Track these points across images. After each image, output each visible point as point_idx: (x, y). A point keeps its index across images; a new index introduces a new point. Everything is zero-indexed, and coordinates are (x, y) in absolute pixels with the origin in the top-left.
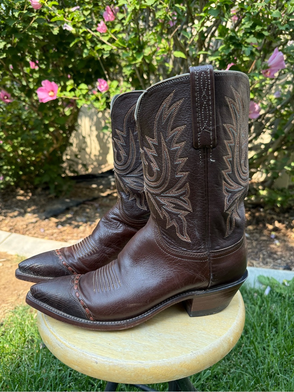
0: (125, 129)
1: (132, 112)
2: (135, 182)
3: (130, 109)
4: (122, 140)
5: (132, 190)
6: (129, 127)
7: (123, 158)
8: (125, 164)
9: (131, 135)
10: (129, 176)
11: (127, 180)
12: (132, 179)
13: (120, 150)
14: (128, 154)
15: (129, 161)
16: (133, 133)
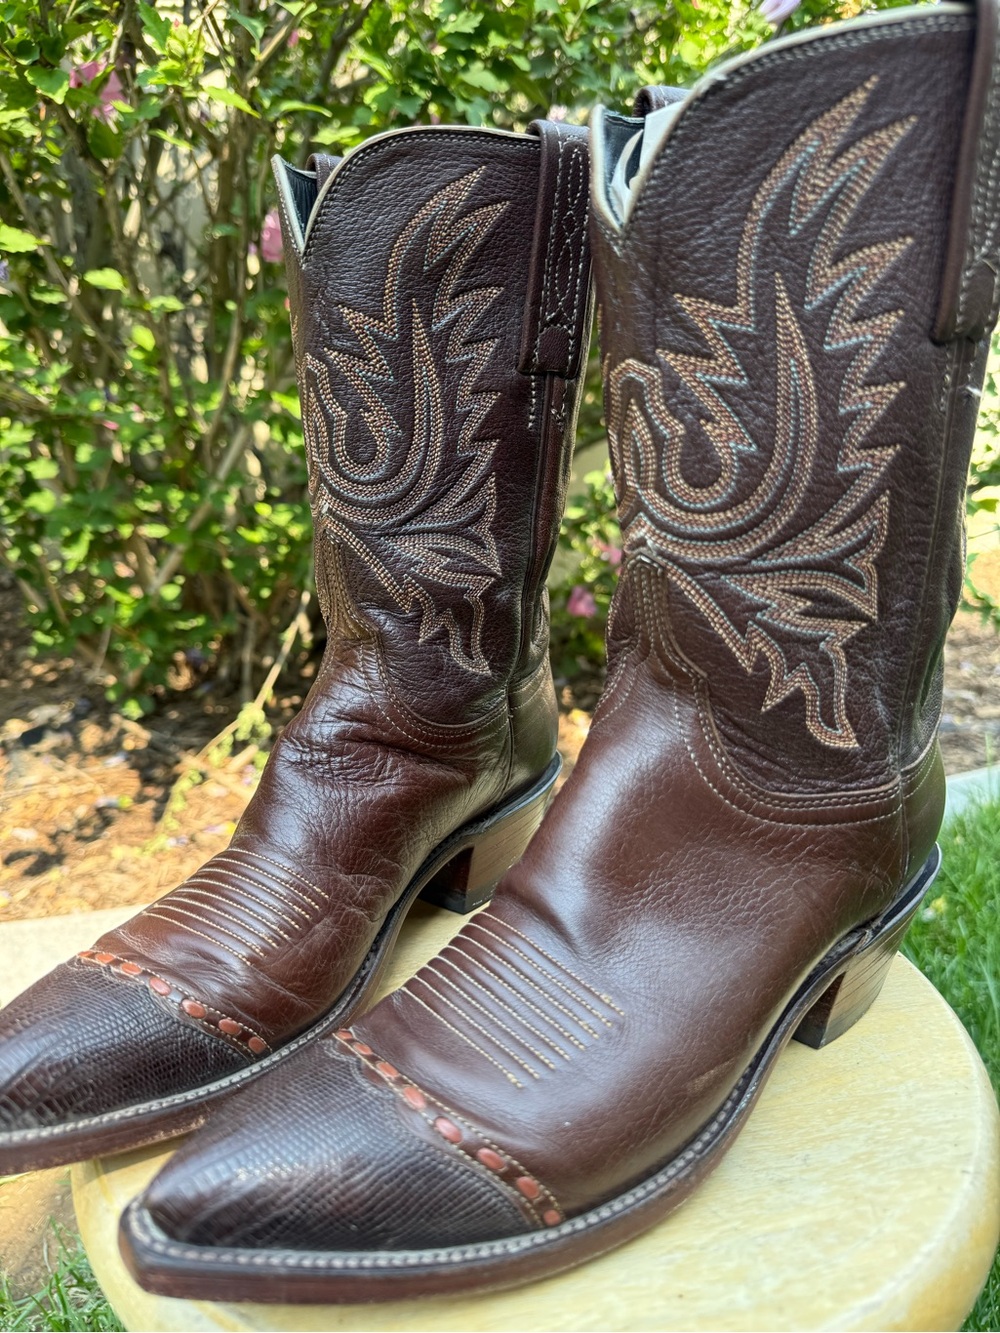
0: (390, 306)
1: (431, 223)
2: (446, 553)
3: (420, 207)
4: (379, 359)
5: (433, 589)
6: (410, 296)
7: (384, 447)
8: (393, 473)
9: (419, 333)
10: (413, 527)
11: (409, 549)
12: (431, 541)
13: (367, 410)
14: (406, 421)
15: (414, 459)
16: (428, 325)
